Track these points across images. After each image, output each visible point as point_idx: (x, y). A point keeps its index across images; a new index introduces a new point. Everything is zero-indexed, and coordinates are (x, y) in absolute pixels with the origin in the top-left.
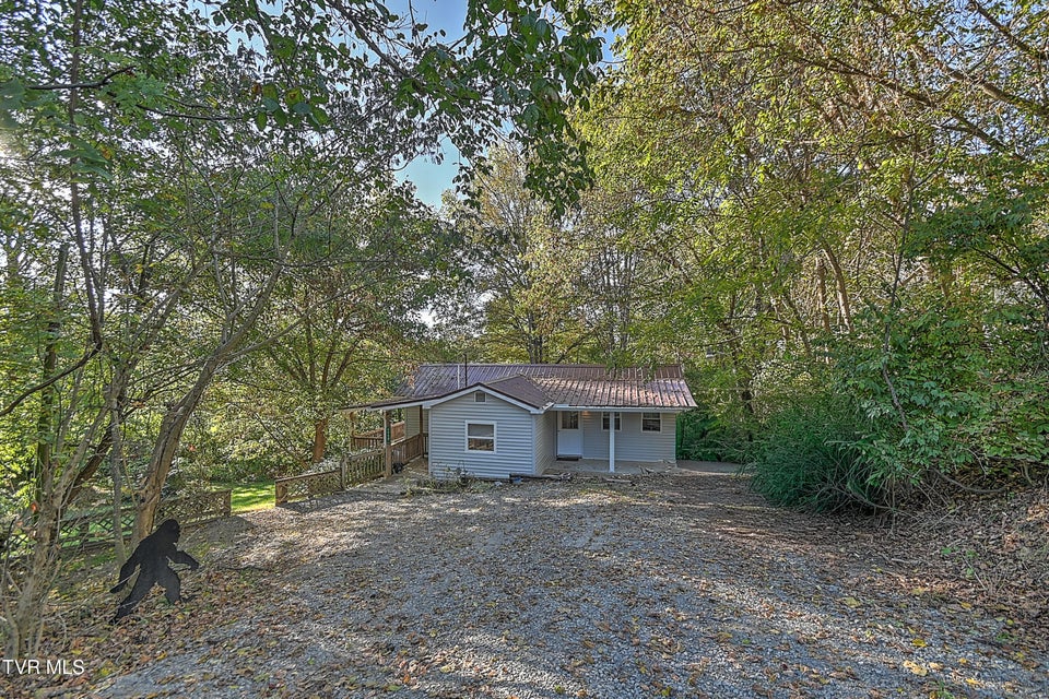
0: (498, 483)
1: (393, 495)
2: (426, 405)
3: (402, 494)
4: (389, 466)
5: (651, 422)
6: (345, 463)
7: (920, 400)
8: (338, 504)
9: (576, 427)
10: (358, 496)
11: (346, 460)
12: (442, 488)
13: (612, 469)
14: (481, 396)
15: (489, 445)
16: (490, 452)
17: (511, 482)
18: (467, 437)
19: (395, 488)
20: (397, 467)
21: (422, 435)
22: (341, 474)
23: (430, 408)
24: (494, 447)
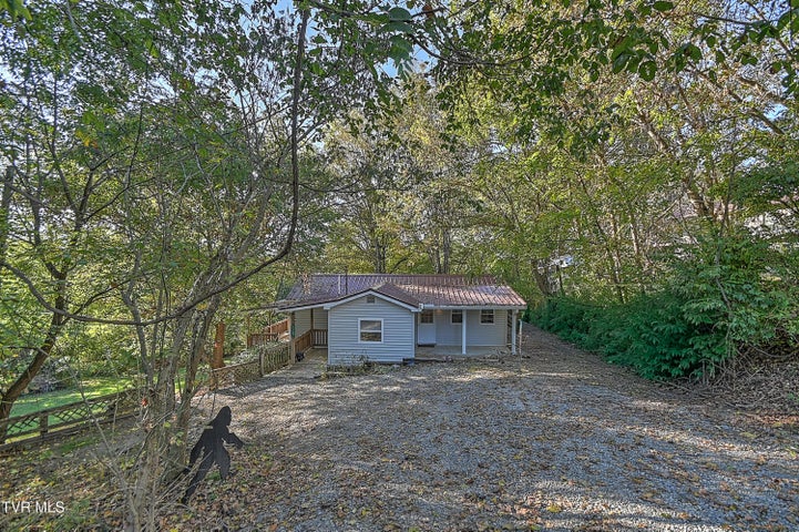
0: (396, 366)
1: (307, 378)
2: (327, 306)
3: (315, 378)
4: (293, 356)
5: (488, 316)
6: (264, 355)
7: (741, 297)
9: (431, 321)
10: (278, 382)
11: (264, 352)
13: (464, 352)
14: (371, 299)
15: (376, 337)
16: (379, 342)
17: (405, 364)
18: (359, 331)
19: (309, 374)
20: (299, 357)
21: (312, 331)
22: (260, 364)
23: (329, 309)
24: (382, 338)
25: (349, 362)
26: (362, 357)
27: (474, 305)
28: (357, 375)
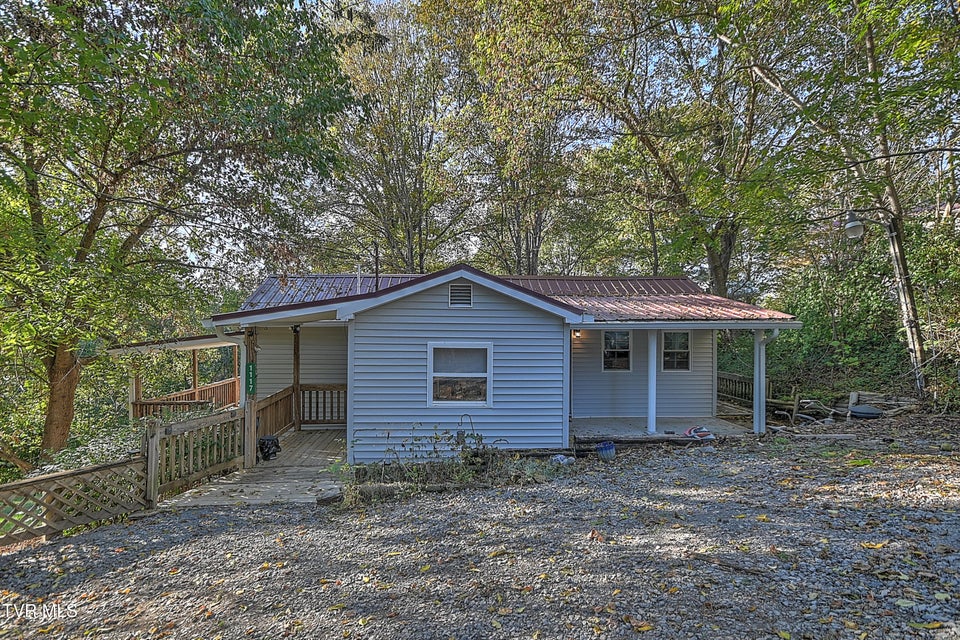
0: (562, 459)
2: (345, 311)
3: (322, 502)
4: (252, 445)
5: (676, 354)
8: (153, 549)
11: (159, 433)
13: (653, 431)
14: (460, 293)
15: (477, 390)
16: (479, 404)
18: (431, 375)
19: (288, 490)
20: (267, 449)
21: (298, 388)
22: (145, 470)
23: (352, 317)
24: (490, 392)
26: (460, 438)
27: (681, 320)
28: (457, 489)
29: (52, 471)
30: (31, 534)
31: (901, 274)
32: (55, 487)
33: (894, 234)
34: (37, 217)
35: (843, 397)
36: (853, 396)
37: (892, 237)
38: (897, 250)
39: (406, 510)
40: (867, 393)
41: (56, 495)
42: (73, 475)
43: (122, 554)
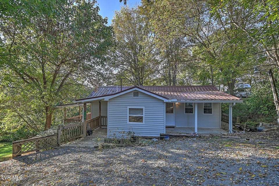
0: (155, 140)
1: (89, 148)
2: (106, 99)
3: (95, 147)
5: (208, 109)
6: (60, 130)
8: (55, 156)
9: (172, 112)
10: (68, 150)
11: (61, 128)
12: (120, 143)
13: (196, 131)
14: (136, 94)
15: (140, 119)
16: (141, 123)
17: (161, 139)
18: (128, 115)
19: (90, 144)
20: (89, 133)
21: (100, 117)
22: (58, 137)
23: (108, 100)
24: (144, 120)
25: (119, 136)
26: (130, 133)
27: (204, 100)
28: (125, 146)
29: (38, 136)
30: (32, 151)
31: (273, 87)
32: (38, 140)
33: (271, 74)
34: (44, 75)
35: (258, 124)
36: (261, 124)
37: (270, 75)
38: (272, 79)
39: (110, 151)
40: (265, 123)
41: (38, 142)
42: (42, 138)
43: (48, 157)
